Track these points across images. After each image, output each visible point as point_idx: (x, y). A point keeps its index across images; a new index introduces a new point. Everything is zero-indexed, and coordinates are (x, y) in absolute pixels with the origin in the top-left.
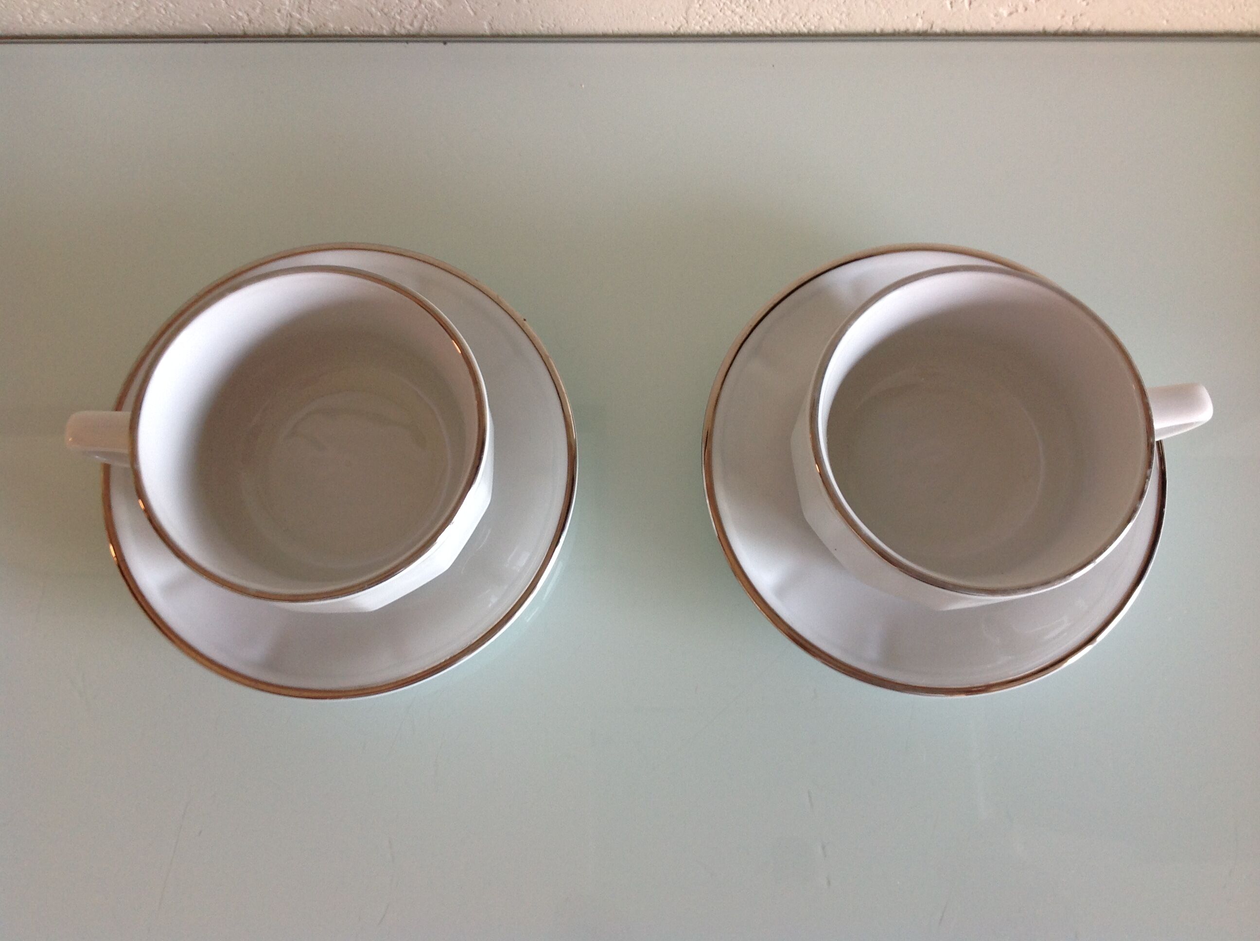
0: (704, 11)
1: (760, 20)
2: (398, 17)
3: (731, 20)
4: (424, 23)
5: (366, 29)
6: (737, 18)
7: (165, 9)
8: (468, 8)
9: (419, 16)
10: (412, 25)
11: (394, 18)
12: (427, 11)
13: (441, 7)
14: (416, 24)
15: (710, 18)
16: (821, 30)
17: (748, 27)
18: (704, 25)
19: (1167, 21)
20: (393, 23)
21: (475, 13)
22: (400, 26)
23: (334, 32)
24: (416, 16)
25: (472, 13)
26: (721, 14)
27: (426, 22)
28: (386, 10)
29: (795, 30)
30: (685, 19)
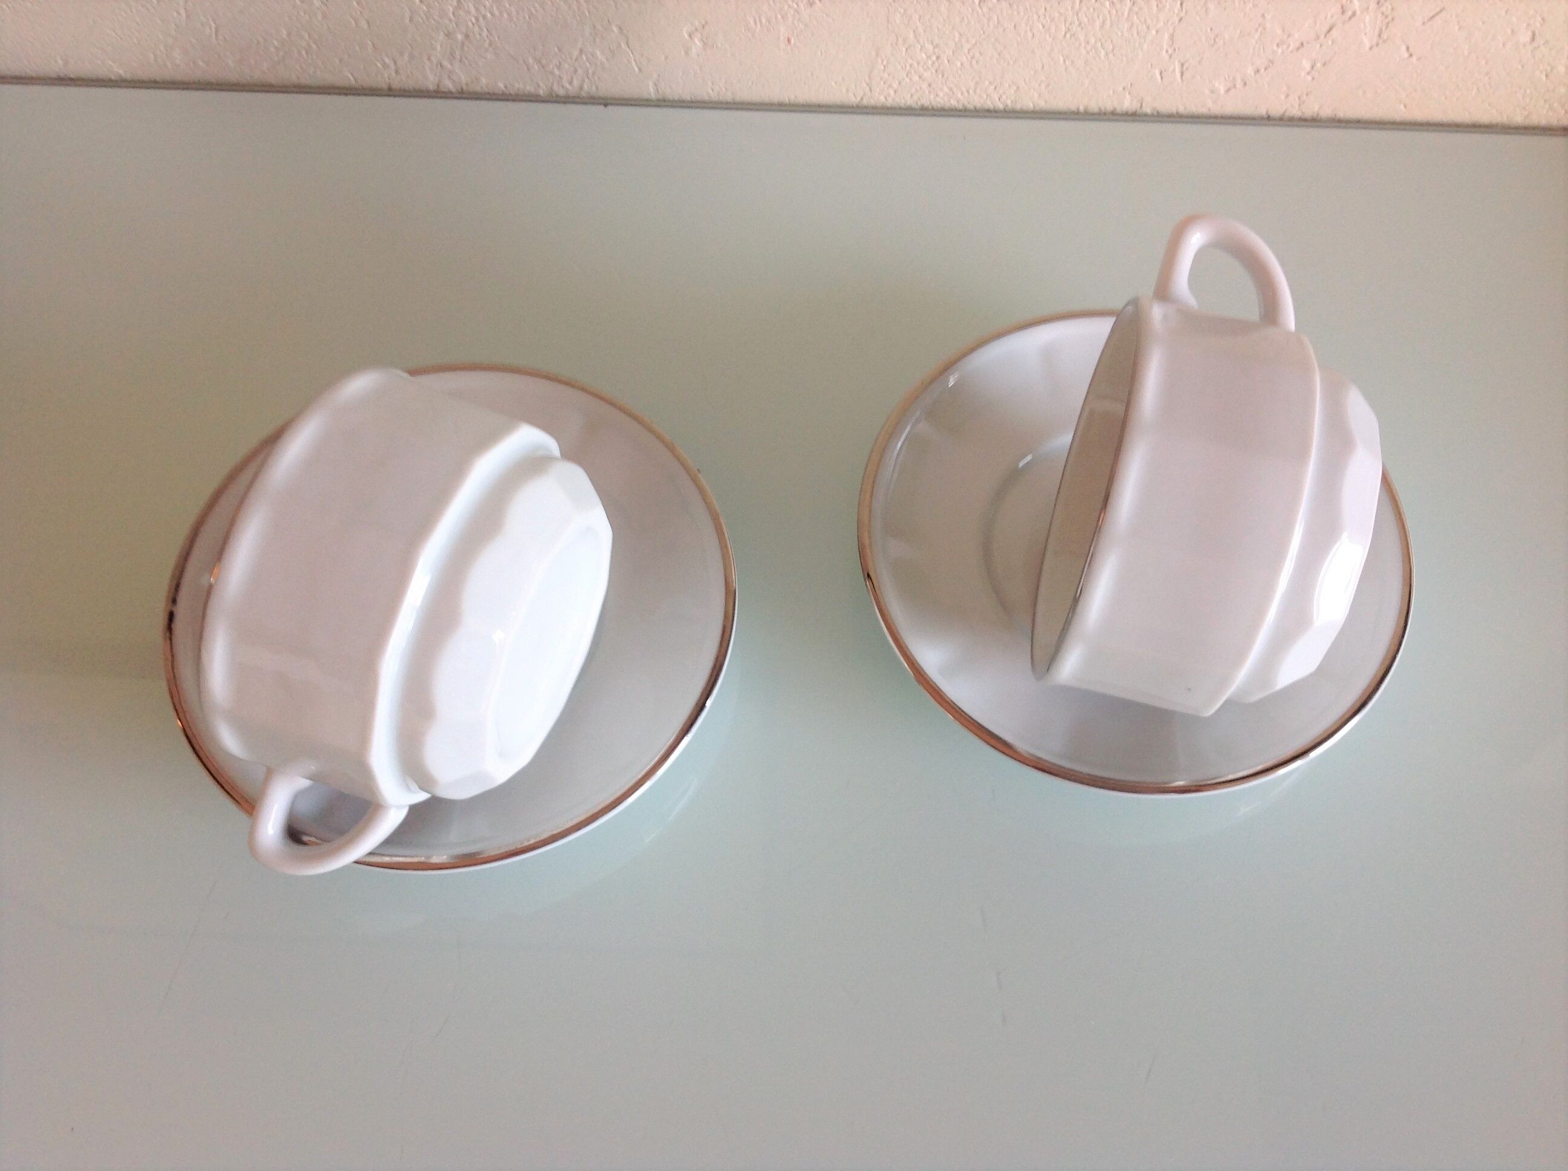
0: (889, 75)
1: (951, 89)
2: (557, 72)
3: (918, 88)
4: (584, 81)
5: (521, 86)
6: (925, 86)
7: (307, 53)
8: (634, 63)
9: (580, 71)
10: (571, 83)
11: (552, 73)
12: (588, 64)
13: (604, 60)
14: (576, 83)
15: (895, 85)
16: (1018, 107)
17: (938, 99)
18: (889, 94)
19: (1405, 106)
20: (551, 80)
21: (640, 69)
22: (559, 83)
23: (486, 90)
24: (576, 71)
25: (637, 70)
26: (908, 80)
27: (586, 80)
28: (544, 62)
29: (989, 105)
30: (868, 84)
